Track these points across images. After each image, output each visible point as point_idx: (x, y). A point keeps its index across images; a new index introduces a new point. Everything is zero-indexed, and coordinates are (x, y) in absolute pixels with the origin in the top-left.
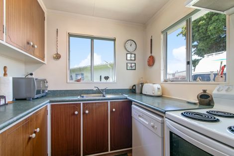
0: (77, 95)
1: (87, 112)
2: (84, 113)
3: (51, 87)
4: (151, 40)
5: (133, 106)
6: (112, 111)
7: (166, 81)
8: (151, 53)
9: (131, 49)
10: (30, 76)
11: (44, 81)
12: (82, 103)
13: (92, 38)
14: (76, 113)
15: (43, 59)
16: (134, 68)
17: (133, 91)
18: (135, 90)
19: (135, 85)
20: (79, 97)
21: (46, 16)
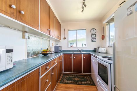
0: (71, 52)
1: (74, 57)
2: (73, 58)
3: (63, 49)
4: (103, 28)
5: (91, 56)
6: (83, 58)
7: (108, 46)
8: (103, 33)
9: (93, 32)
10: (57, 46)
11: (61, 47)
12: (73, 54)
13: (77, 30)
14: (71, 57)
15: (60, 40)
16: (95, 41)
17: (94, 51)
18: (95, 50)
19: (95, 48)
20: (72, 52)
21: (61, 25)
